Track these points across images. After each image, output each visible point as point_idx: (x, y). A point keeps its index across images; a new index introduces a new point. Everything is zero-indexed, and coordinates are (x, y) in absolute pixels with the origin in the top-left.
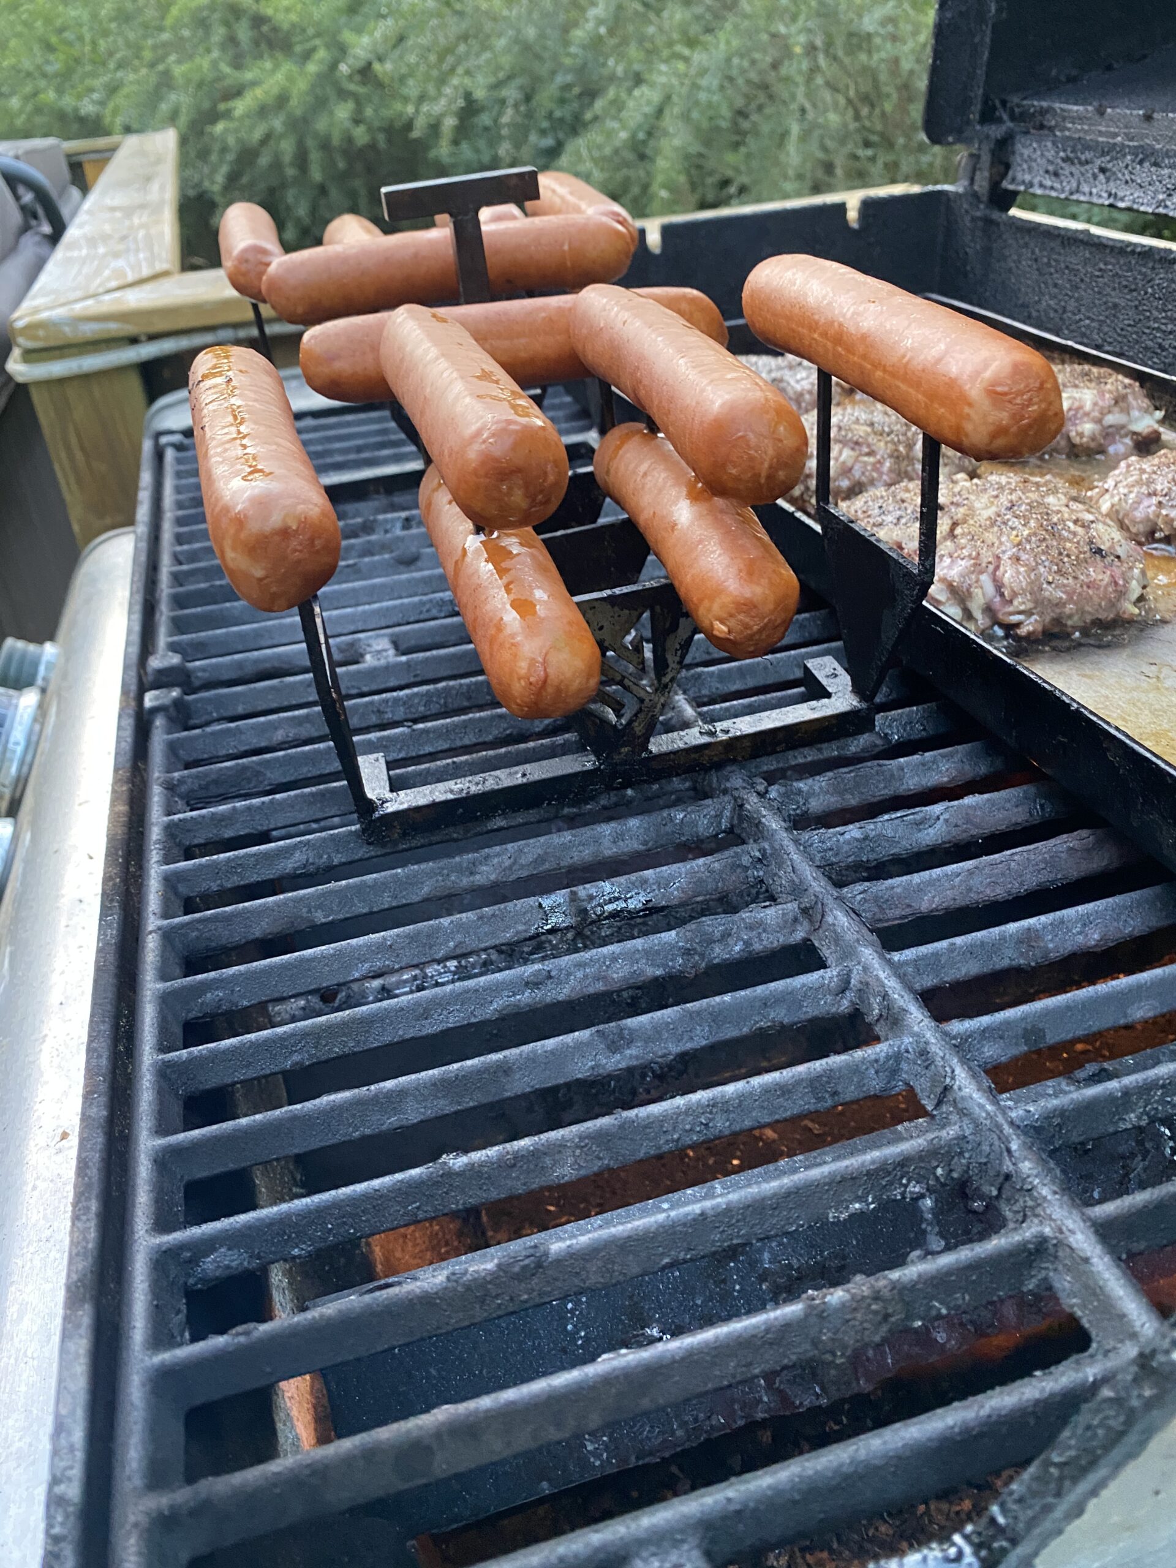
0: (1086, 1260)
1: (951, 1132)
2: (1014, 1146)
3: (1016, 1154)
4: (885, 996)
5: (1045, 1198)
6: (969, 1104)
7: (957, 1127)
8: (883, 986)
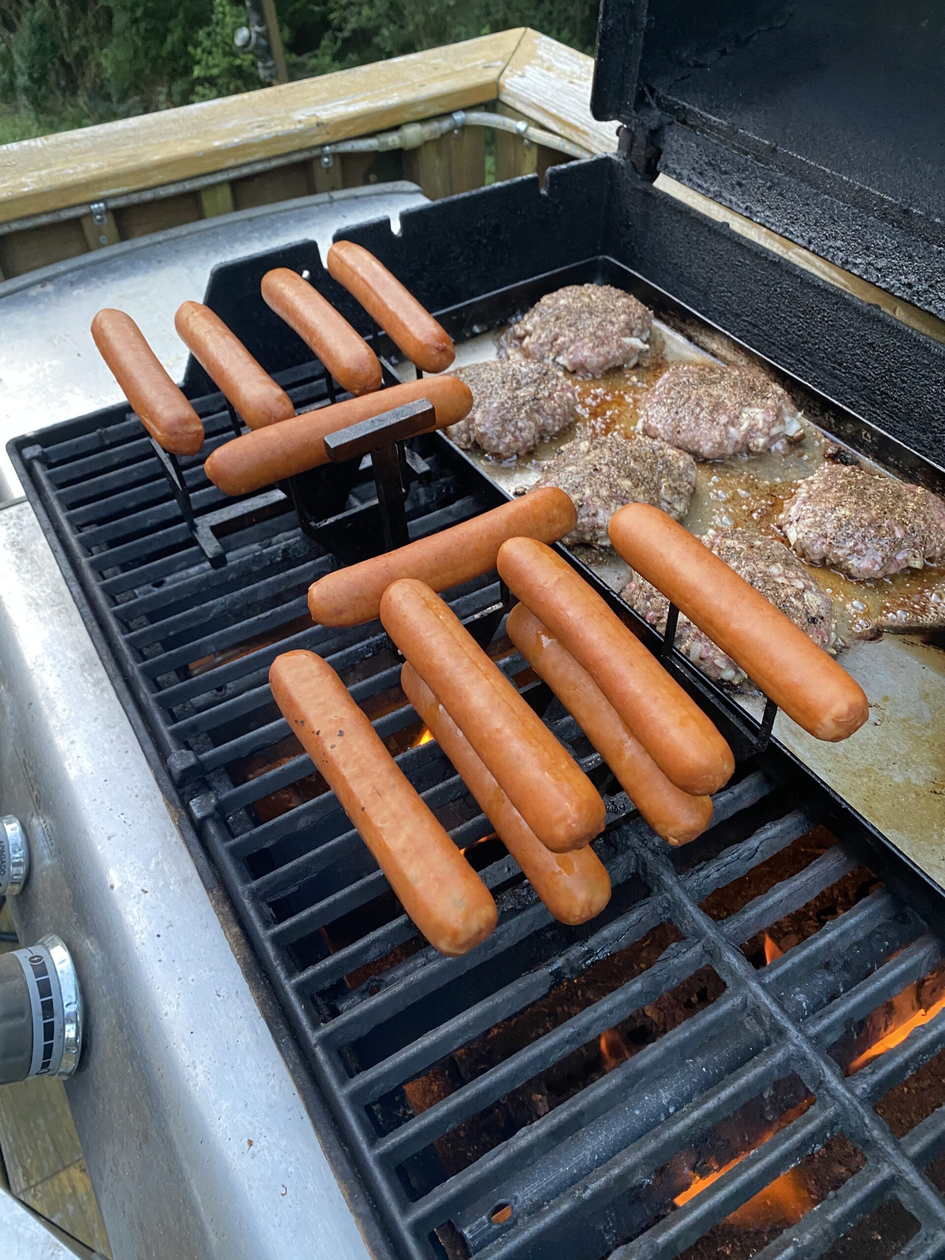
0: (916, 1189)
1: (831, 1112)
2: (867, 1121)
3: (869, 1125)
4: (772, 1017)
5: (889, 1154)
6: (837, 1093)
7: (833, 1108)
8: (769, 1009)
